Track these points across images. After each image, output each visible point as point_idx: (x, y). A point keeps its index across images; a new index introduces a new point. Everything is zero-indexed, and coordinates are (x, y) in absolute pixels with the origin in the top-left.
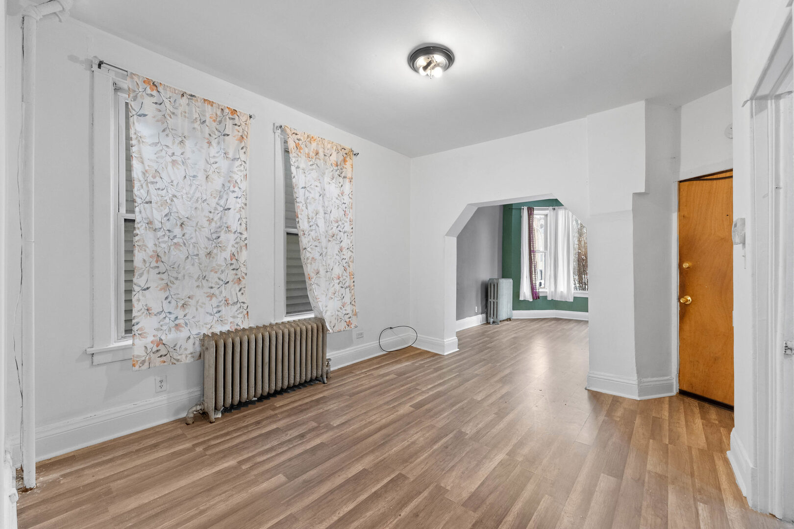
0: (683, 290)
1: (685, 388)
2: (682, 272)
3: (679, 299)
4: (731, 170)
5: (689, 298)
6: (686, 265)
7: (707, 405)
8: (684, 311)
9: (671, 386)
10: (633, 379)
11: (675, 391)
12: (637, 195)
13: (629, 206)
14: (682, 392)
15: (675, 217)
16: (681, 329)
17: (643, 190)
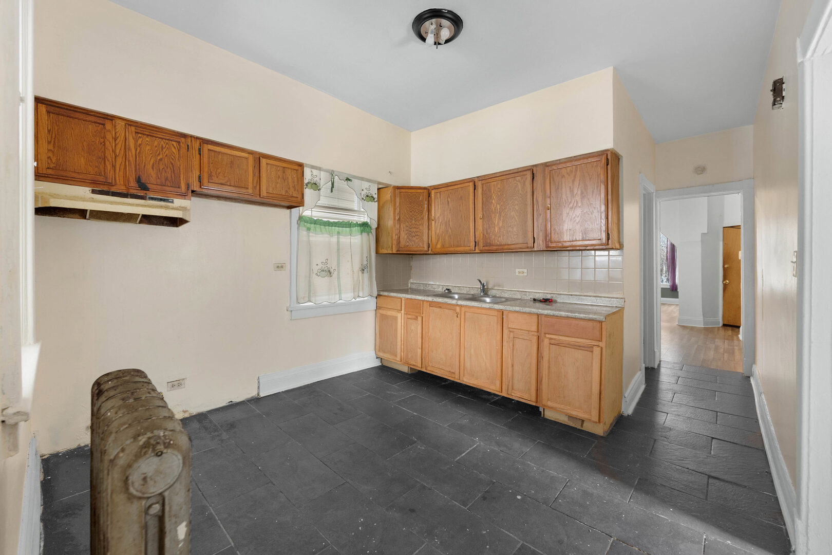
0: (725, 278)
1: (725, 323)
2: (725, 269)
3: (723, 282)
4: (740, 226)
5: (728, 281)
6: (726, 266)
7: (735, 329)
8: (725, 287)
9: (719, 322)
10: (701, 318)
11: (721, 324)
12: (703, 234)
13: (700, 239)
14: (724, 325)
15: (721, 243)
16: (724, 296)
17: (706, 232)
